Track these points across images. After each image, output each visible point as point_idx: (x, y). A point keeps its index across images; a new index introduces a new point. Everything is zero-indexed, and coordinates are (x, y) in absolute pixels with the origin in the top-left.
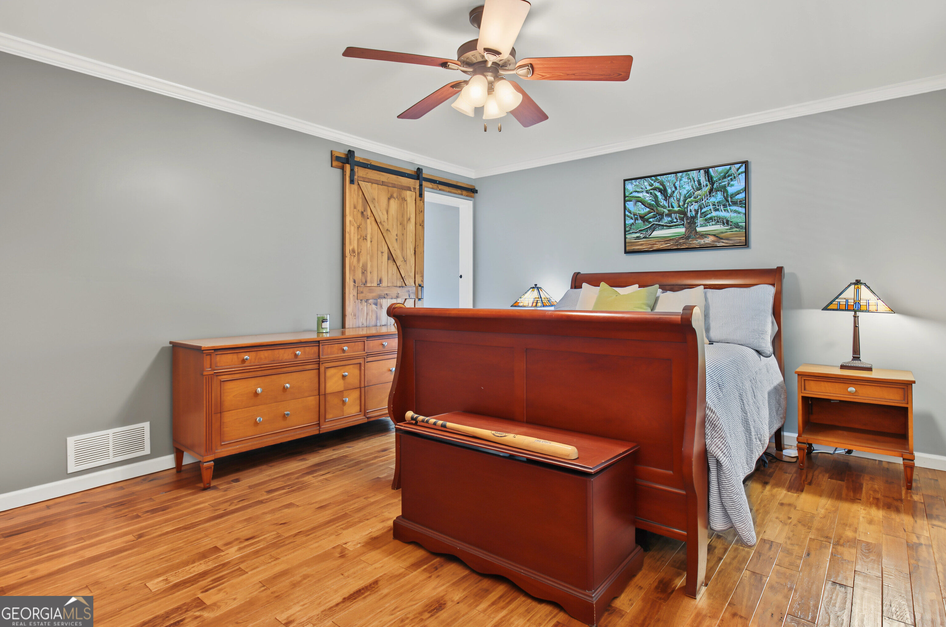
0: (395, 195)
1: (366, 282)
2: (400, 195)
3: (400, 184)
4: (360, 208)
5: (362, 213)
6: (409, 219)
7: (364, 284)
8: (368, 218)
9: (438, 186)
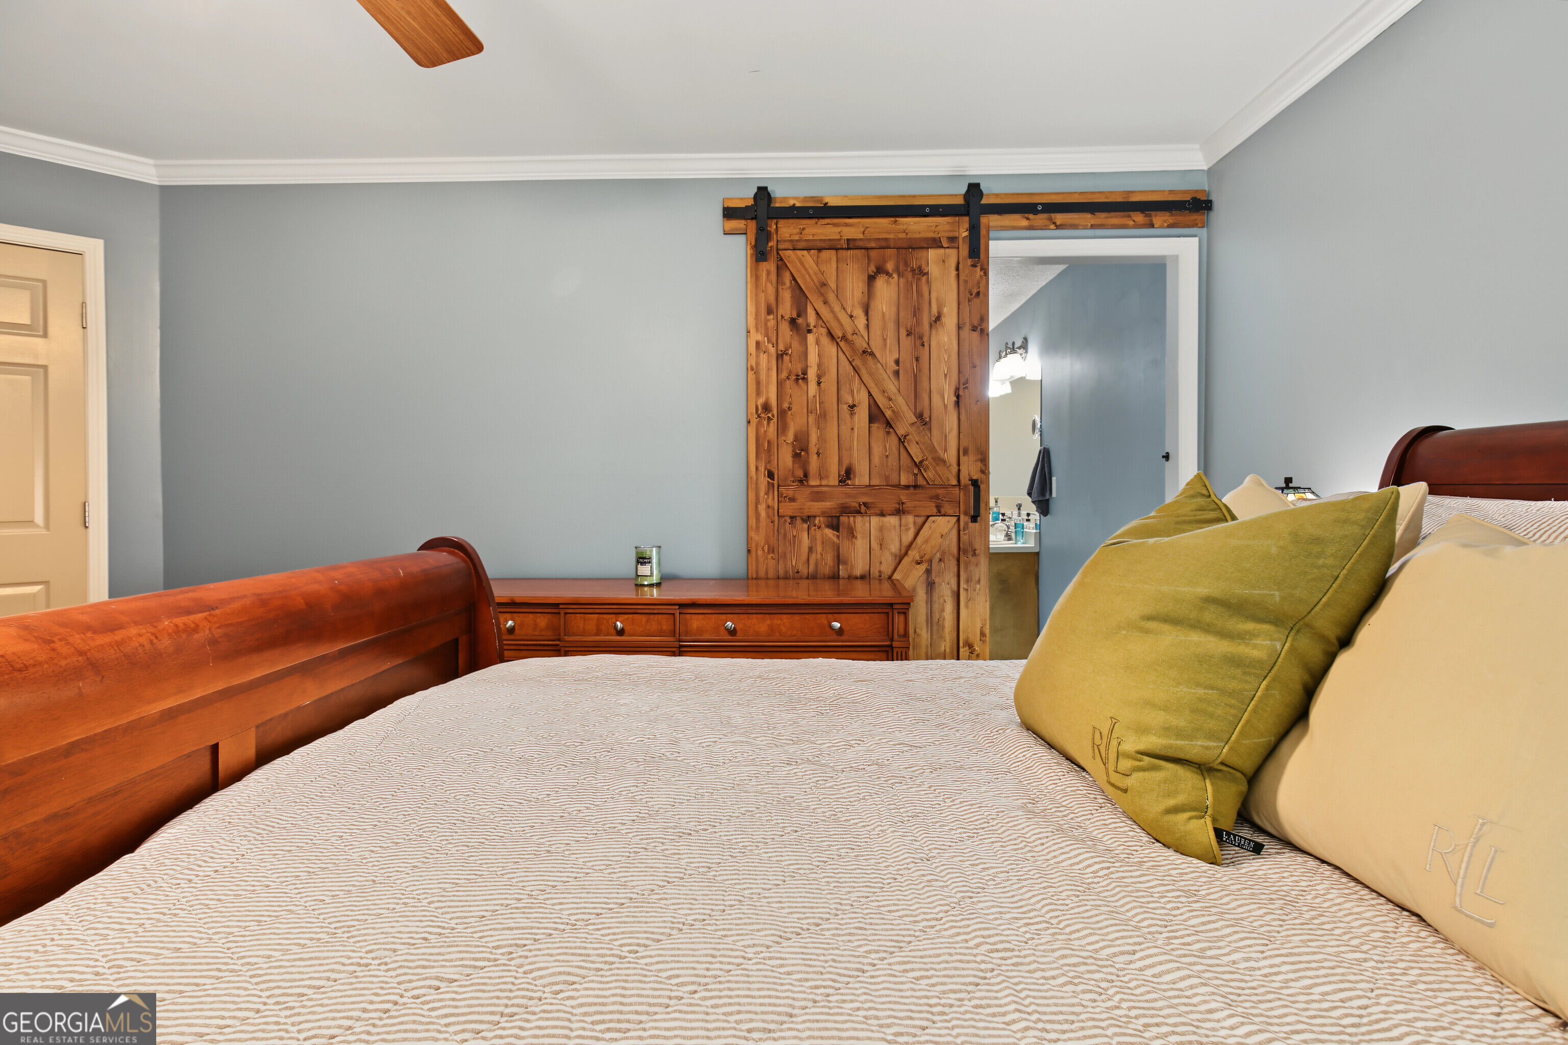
0: (890, 266)
1: (806, 475)
2: (906, 264)
3: (903, 236)
4: (787, 309)
5: (793, 322)
6: (938, 318)
7: (801, 481)
8: (810, 331)
9: (1050, 219)
